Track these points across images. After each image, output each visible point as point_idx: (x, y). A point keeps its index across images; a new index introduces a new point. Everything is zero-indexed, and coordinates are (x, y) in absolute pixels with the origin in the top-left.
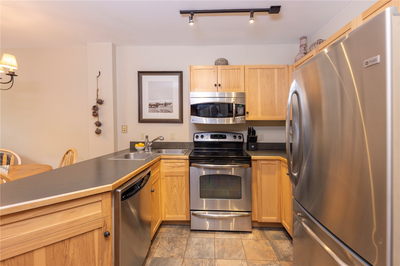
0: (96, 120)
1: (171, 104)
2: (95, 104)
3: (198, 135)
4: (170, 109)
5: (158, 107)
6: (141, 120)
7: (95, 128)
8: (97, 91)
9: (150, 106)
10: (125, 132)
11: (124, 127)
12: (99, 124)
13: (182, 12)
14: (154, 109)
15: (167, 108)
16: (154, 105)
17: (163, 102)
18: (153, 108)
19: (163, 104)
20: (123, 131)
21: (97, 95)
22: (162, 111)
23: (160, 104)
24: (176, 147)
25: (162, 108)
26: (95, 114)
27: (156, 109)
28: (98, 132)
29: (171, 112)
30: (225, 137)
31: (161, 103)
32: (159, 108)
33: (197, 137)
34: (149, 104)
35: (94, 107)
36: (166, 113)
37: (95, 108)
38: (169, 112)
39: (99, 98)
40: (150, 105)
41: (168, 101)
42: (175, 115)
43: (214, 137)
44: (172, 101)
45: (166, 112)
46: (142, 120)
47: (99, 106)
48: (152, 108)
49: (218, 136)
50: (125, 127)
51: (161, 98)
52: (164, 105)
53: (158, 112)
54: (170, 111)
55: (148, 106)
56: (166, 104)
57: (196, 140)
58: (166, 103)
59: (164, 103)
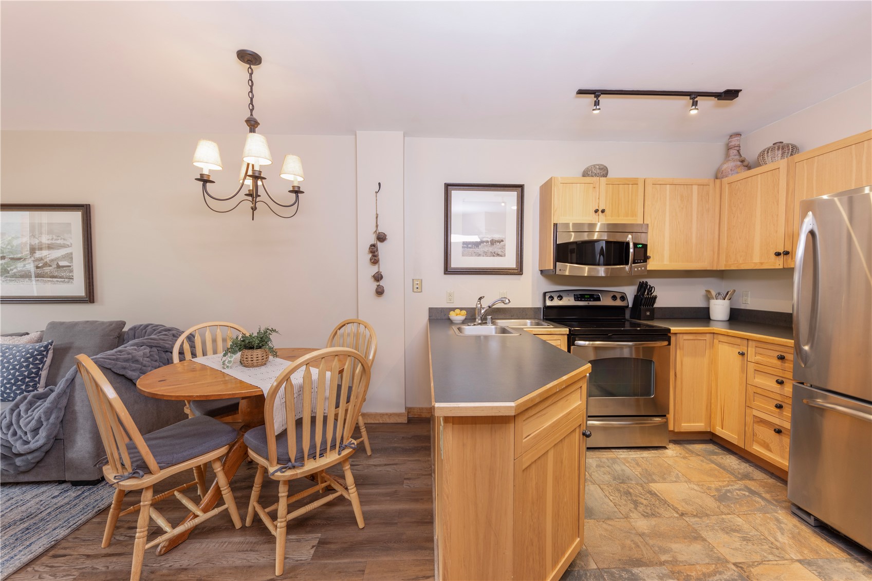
0: (374, 270)
1: (502, 241)
2: (372, 241)
3: (553, 294)
4: (500, 250)
5: (480, 246)
6: (449, 270)
7: (373, 283)
8: (377, 218)
9: (465, 246)
10: (419, 290)
11: (416, 282)
12: (378, 277)
14: (471, 249)
15: (496, 248)
16: (472, 244)
17: (487, 238)
18: (471, 248)
19: (487, 242)
20: (416, 290)
21: (377, 226)
22: (486, 254)
23: (483, 242)
24: (511, 316)
25: (486, 249)
26: (374, 261)
27: (477, 250)
28: (380, 292)
29: (501, 256)
30: (598, 299)
31: (484, 240)
32: (481, 249)
33: (552, 298)
34: (463, 242)
35: (372, 247)
36: (492, 257)
37: (373, 249)
38: (498, 255)
39: (379, 231)
41: (497, 237)
42: (509, 261)
43: (579, 298)
44: (503, 237)
45: (494, 256)
46: (451, 269)
47: (379, 244)
48: (469, 249)
49: (586, 296)
50: (418, 283)
51: (484, 231)
52: (490, 243)
53: (479, 255)
54: (500, 253)
55: (461, 245)
56: (493, 242)
57: (549, 303)
58: (493, 240)
59: (489, 240)
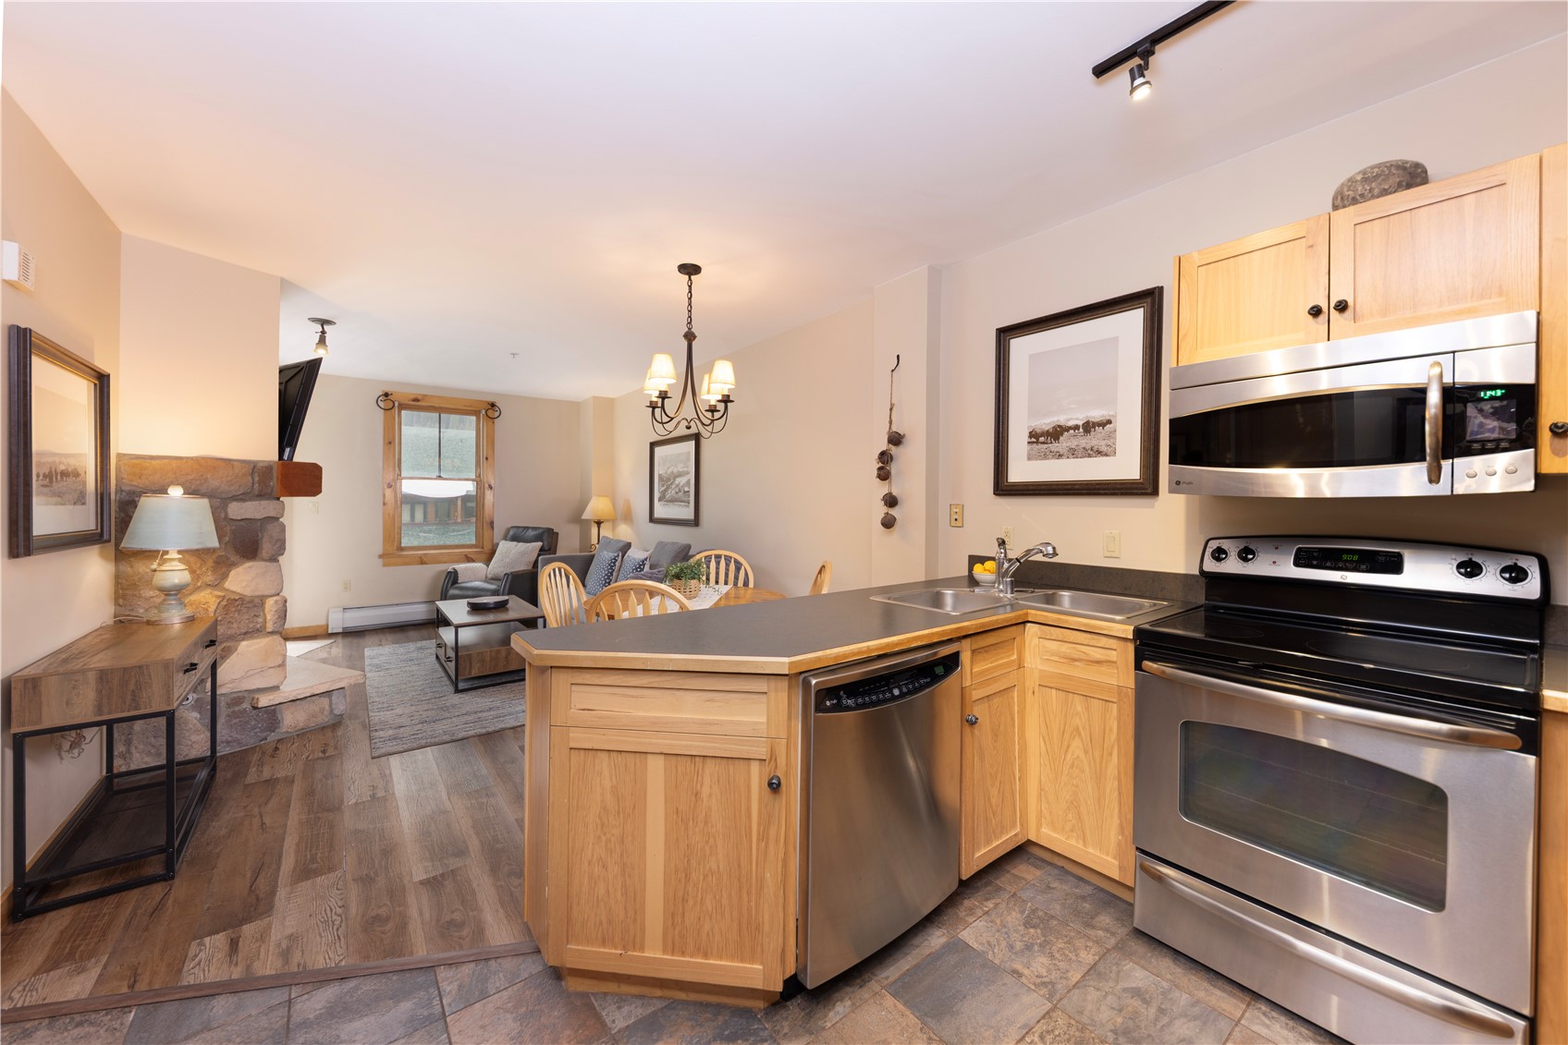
0: (883, 489)
1: (1109, 422)
2: (883, 445)
3: (1225, 544)
4: (1103, 443)
5: (1061, 438)
6: (1003, 488)
7: (880, 510)
8: (891, 409)
9: (1033, 440)
10: (959, 524)
11: (955, 510)
12: (891, 501)
13: (1101, 70)
14: (1046, 446)
15: (1095, 439)
16: (1047, 434)
17: (1077, 419)
18: (1043, 443)
19: (1076, 427)
20: (954, 523)
21: (891, 422)
22: (1073, 453)
23: (1068, 429)
24: (1126, 589)
25: (1073, 443)
26: (884, 475)
27: (1055, 446)
28: (888, 523)
29: (1106, 455)
30: (1395, 566)
31: (1071, 423)
32: (1065, 442)
33: (1219, 554)
34: (1030, 433)
35: (883, 454)
36: (1087, 459)
37: (885, 457)
38: (1099, 453)
39: (894, 429)
40: (1032, 435)
41: (1096, 414)
42: (1127, 465)
43: (1315, 559)
44: (1111, 413)
45: (1090, 456)
46: (1007, 486)
47: (894, 450)
48: (1040, 446)
50: (957, 510)
51: (1072, 406)
52: (1081, 430)
53: (1060, 456)
54: (1104, 449)
55: (1026, 438)
56: (1088, 427)
57: (1211, 566)
58: (1088, 422)
59: (1080, 423)
